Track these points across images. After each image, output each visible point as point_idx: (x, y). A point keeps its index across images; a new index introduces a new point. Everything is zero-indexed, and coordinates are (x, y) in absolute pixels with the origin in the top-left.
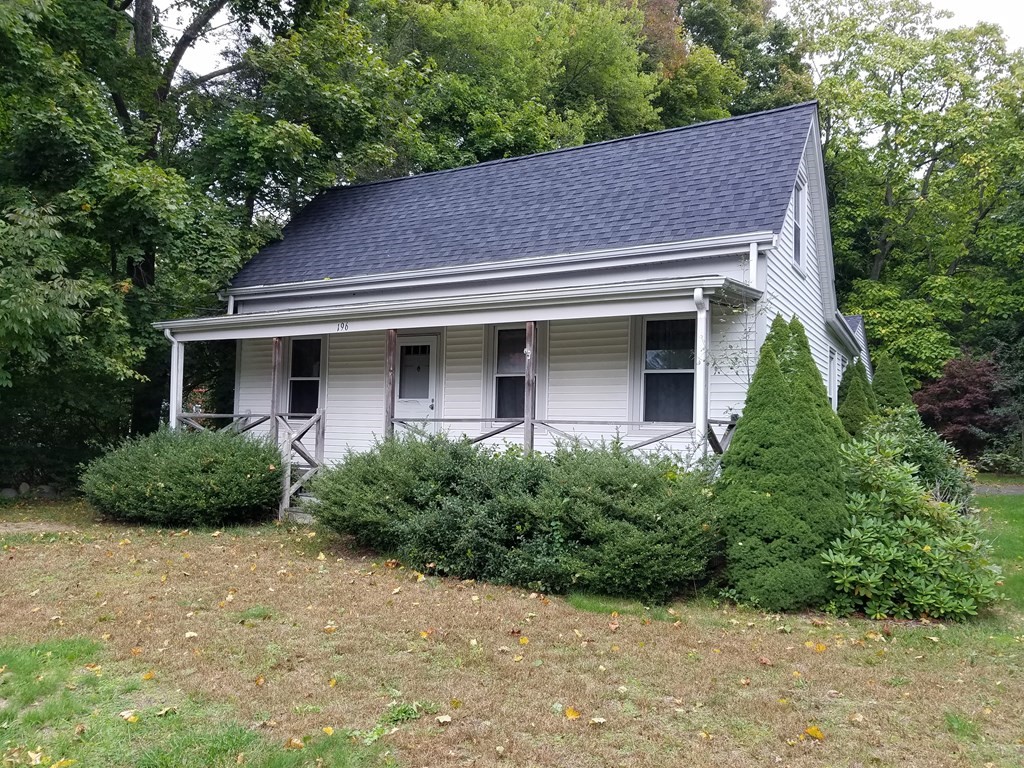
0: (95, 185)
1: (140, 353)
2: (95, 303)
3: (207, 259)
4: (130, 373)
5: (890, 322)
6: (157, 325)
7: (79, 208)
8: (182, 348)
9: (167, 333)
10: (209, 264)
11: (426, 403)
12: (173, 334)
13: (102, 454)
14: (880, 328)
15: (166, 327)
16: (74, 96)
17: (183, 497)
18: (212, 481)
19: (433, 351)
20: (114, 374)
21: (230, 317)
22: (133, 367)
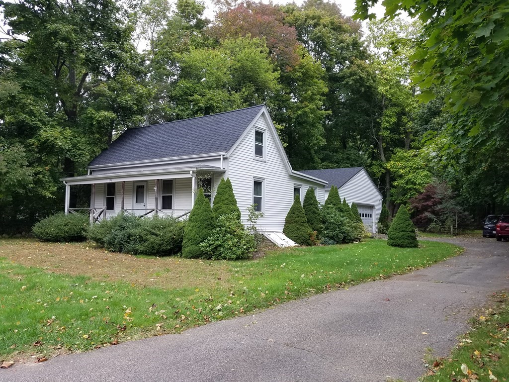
0: (38, 137)
1: (55, 189)
2: (36, 174)
3: (79, 158)
4: (50, 195)
5: (405, 167)
6: (61, 180)
7: (33, 144)
8: (69, 187)
9: (64, 182)
10: (79, 159)
11: (143, 204)
12: (66, 183)
13: (39, 221)
14: (401, 170)
15: (64, 180)
16: (31, 110)
17: (58, 233)
18: (66, 228)
19: (145, 187)
20: (46, 196)
21: (89, 176)
22: (51, 193)
